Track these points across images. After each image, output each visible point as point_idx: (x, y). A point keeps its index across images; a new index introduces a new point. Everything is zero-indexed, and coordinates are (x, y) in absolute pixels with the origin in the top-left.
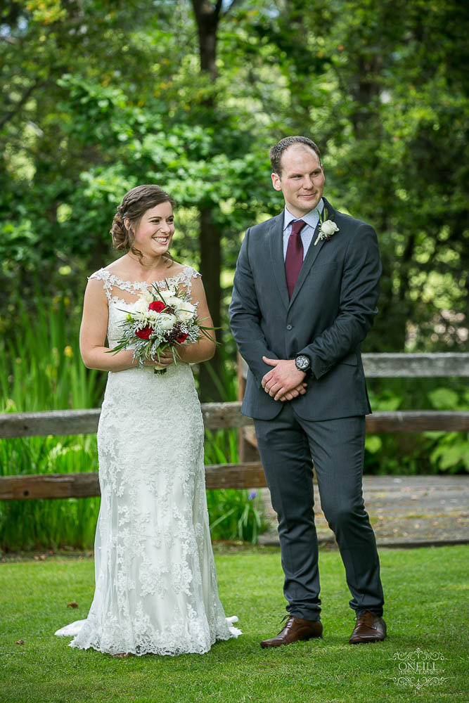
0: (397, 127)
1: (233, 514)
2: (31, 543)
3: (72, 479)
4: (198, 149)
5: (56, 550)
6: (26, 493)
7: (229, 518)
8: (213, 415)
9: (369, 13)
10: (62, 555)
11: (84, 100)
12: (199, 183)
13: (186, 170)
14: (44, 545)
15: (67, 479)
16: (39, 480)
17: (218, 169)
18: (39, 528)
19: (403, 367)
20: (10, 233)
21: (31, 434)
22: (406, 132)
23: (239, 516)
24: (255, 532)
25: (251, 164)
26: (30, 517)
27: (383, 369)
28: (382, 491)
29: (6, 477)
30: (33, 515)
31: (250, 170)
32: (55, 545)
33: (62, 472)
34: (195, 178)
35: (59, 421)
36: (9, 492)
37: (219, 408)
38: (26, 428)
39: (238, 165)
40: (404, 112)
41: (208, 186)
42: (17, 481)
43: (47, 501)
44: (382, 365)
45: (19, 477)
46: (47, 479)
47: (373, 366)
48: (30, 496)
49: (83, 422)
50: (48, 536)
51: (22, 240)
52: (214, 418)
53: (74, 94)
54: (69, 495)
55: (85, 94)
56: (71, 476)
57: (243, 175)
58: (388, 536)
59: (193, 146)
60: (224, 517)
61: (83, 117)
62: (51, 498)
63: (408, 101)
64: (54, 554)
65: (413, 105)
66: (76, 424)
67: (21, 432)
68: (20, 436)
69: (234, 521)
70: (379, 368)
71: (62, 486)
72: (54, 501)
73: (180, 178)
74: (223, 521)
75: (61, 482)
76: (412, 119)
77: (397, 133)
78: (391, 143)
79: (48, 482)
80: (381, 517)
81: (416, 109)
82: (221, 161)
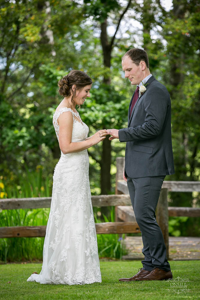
0: (189, 92)
1: (111, 246)
2: (20, 258)
3: (39, 228)
4: (101, 99)
5: (31, 261)
6: (18, 234)
7: (110, 248)
8: (103, 200)
9: (178, 41)
10: (34, 263)
11: (51, 76)
12: (101, 113)
13: (95, 107)
14: (26, 259)
15: (37, 228)
16: (25, 228)
17: (109, 107)
18: (24, 251)
19: (189, 187)
20: (17, 134)
21: (21, 208)
22: (193, 94)
23: (114, 248)
24: (121, 255)
25: (124, 105)
26: (20, 246)
27: (180, 188)
28: (179, 242)
29: (9, 227)
30: (21, 245)
31: (123, 108)
32: (31, 259)
33: (35, 225)
34: (99, 111)
35: (34, 202)
36: (11, 234)
37: (106, 197)
38: (19, 205)
39: (118, 106)
40: (192, 85)
41: (105, 115)
42: (14, 229)
43: (28, 239)
44: (180, 186)
45: (16, 227)
46: (28, 228)
47: (176, 187)
48: (20, 236)
49: (44, 202)
50: (28, 255)
51: (22, 137)
52: (104, 201)
53: (46, 74)
54: (38, 235)
55: (51, 73)
56: (39, 227)
57: (120, 110)
58: (181, 257)
59: (98, 98)
60: (107, 248)
61: (50, 84)
62: (30, 237)
63: (194, 81)
64: (30, 262)
65: (196, 82)
66: (41, 204)
67: (17, 206)
68: (16, 209)
69: (112, 250)
70: (178, 187)
71: (35, 231)
72: (31, 239)
73: (93, 111)
74: (107, 250)
75: (34, 230)
76: (195, 88)
77: (189, 94)
78: (186, 99)
79: (28, 230)
80: (178, 251)
81: (197, 84)
82: (110, 104)
